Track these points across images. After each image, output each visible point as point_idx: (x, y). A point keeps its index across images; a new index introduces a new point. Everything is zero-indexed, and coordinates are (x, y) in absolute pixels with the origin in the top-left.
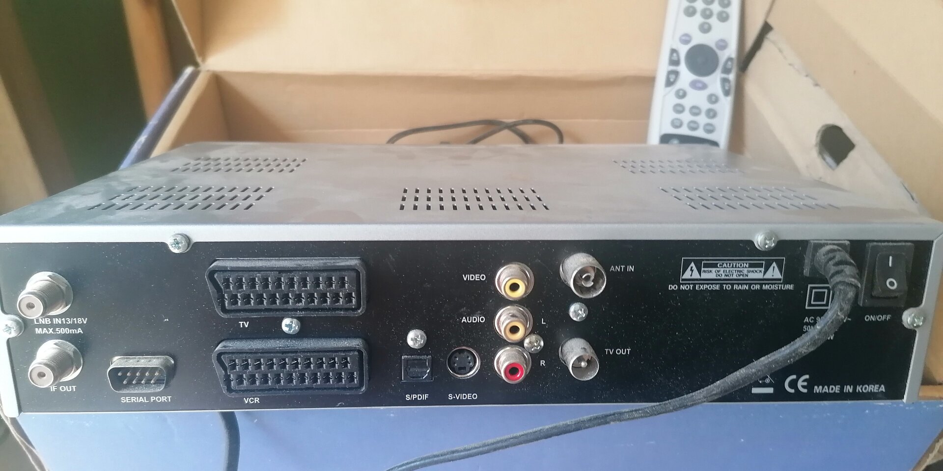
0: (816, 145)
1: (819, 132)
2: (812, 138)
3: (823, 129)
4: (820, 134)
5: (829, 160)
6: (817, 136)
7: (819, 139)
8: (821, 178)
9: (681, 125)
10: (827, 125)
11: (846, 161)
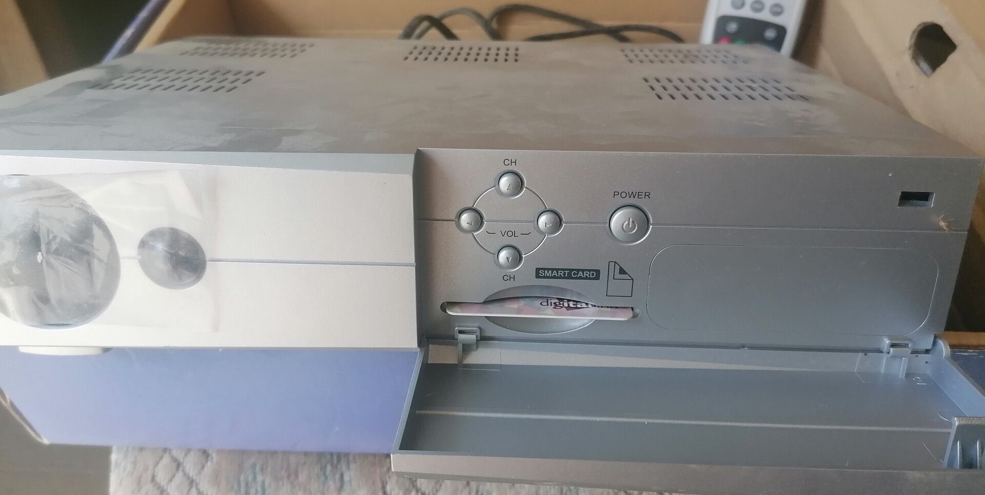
0: (910, 48)
1: (914, 32)
2: (905, 38)
3: (920, 28)
4: (916, 34)
5: (925, 66)
6: (911, 38)
7: (913, 41)
8: (912, 87)
9: (743, 5)
10: (925, 23)
11: (943, 66)
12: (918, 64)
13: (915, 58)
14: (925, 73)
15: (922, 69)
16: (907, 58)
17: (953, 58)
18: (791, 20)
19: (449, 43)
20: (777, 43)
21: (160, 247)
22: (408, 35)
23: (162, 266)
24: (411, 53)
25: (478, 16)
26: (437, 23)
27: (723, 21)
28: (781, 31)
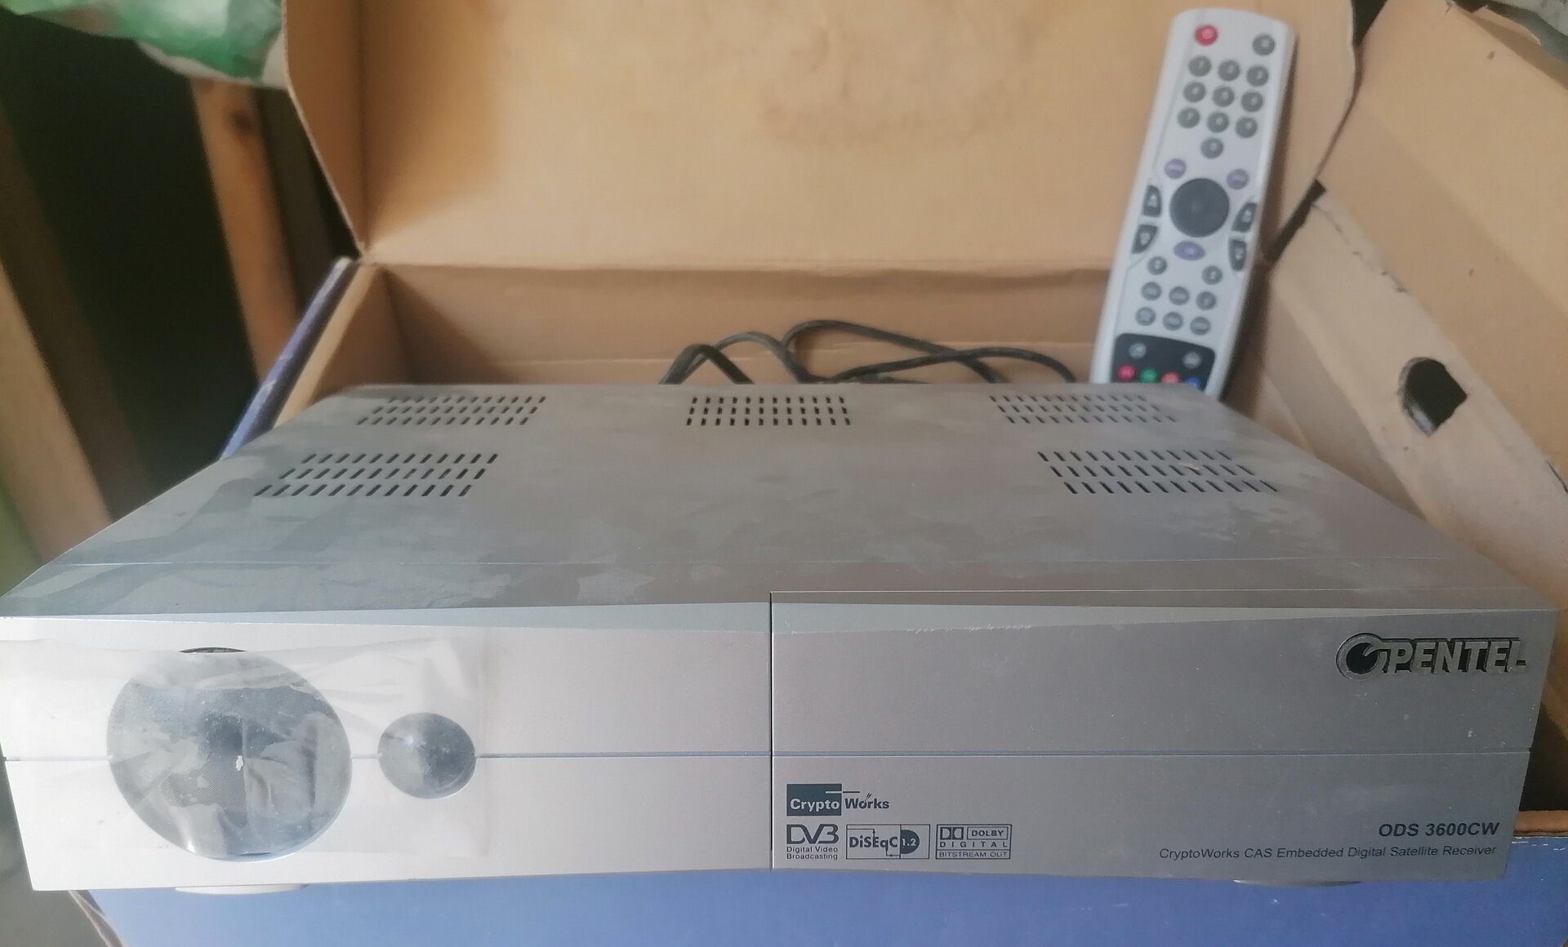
0: (1399, 393)
1: (1404, 370)
2: (1393, 381)
3: (1412, 364)
4: (1407, 373)
5: (1420, 416)
6: (1401, 378)
7: (1403, 382)
8: (1406, 449)
9: (1152, 319)
10: (1420, 359)
11: (1450, 422)
12: (1411, 415)
13: (1406, 406)
14: (1421, 427)
15: (1416, 421)
16: (1396, 405)
17: (1462, 410)
18: (1221, 340)
19: (741, 390)
20: (1201, 374)
21: (412, 740)
22: (678, 375)
23: (416, 767)
24: (692, 411)
25: (773, 342)
26: (715, 354)
27: (1124, 342)
28: (1208, 356)
